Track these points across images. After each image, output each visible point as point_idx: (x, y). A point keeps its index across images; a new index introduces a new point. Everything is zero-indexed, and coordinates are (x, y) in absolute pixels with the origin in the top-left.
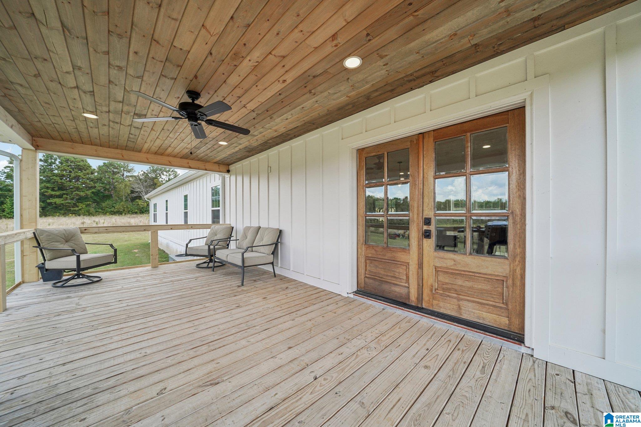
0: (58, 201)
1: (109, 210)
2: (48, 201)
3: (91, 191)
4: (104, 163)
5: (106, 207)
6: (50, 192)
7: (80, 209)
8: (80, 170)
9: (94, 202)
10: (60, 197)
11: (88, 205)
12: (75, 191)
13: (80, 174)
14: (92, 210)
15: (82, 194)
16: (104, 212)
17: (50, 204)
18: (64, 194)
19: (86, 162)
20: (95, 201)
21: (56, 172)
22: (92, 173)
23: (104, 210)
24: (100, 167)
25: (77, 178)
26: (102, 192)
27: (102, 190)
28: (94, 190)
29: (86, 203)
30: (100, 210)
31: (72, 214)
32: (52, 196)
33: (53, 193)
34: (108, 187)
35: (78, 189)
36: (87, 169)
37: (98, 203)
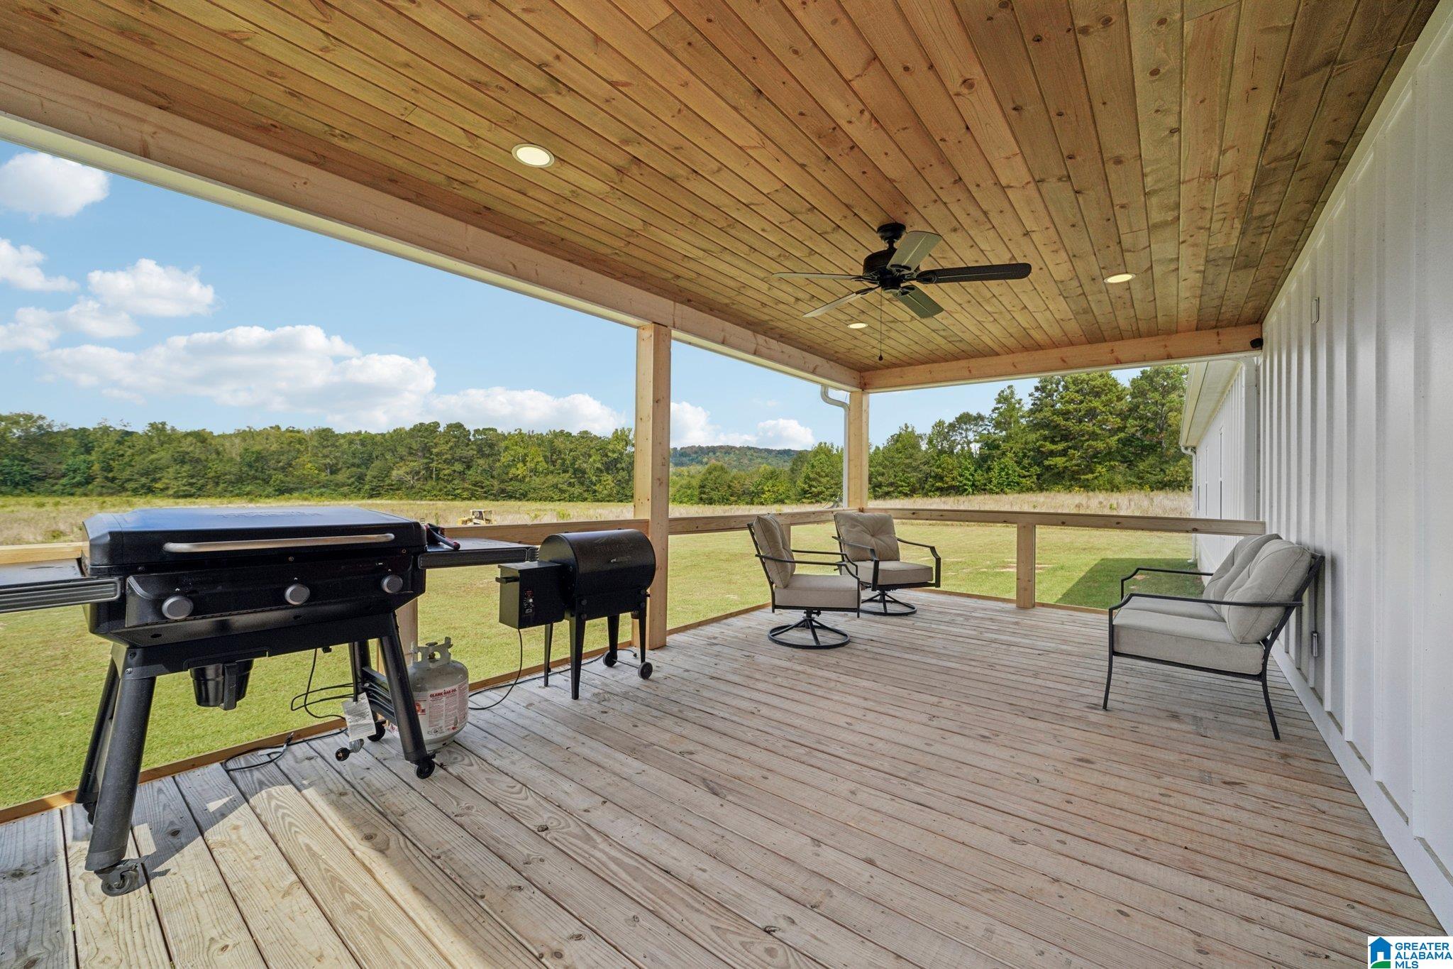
0: (1059, 461)
1: (1153, 478)
2: (1046, 463)
3: (1116, 438)
4: (1143, 373)
5: (1148, 472)
6: (1049, 446)
7: (1096, 478)
8: (1097, 395)
9: (1122, 462)
10: (1064, 453)
11: (1112, 468)
12: (1087, 440)
13: (1096, 403)
14: (1118, 479)
15: (1100, 445)
16: (1141, 482)
17: (1048, 468)
18: (1070, 448)
19: (1109, 377)
20: (1125, 460)
21: (1058, 406)
22: (1120, 399)
23: (1142, 478)
24: (1134, 382)
25: (1092, 413)
26: (1138, 439)
27: (1138, 434)
28: (1122, 435)
29: (1107, 463)
30: (1133, 479)
31: (1080, 487)
32: (1052, 454)
33: (1053, 447)
34: (1151, 425)
35: (1093, 436)
36: (1110, 390)
37: (1131, 465)
